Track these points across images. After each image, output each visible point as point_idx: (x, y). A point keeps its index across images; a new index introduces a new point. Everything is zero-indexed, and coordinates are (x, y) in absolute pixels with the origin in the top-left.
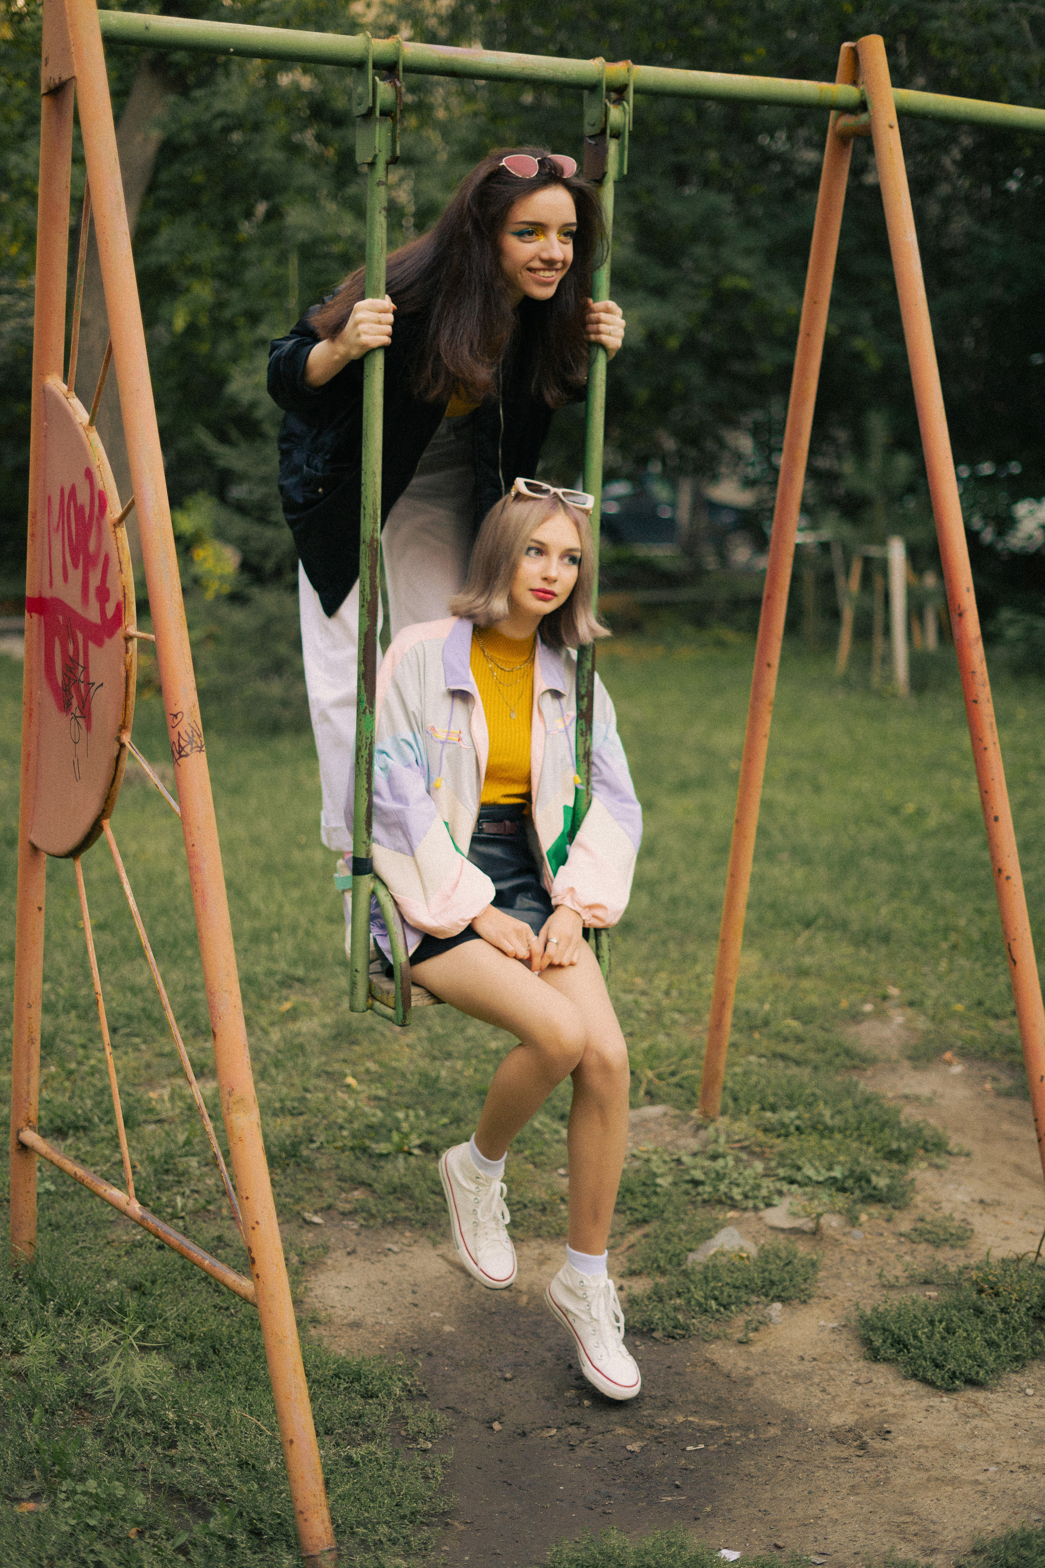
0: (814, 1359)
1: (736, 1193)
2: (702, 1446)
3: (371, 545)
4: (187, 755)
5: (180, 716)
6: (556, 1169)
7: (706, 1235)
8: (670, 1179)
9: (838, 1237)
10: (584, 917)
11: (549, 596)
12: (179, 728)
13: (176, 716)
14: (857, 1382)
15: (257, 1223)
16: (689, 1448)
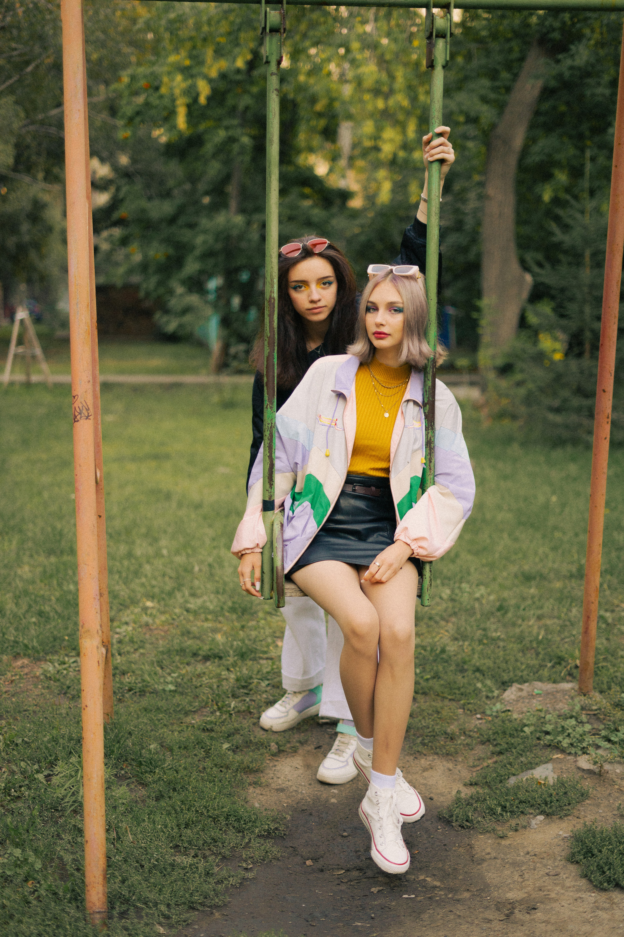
0: (535, 855)
1: (565, 743)
2: (413, 896)
3: (270, 301)
4: (78, 421)
5: (76, 397)
6: (476, 714)
7: (531, 766)
8: (532, 728)
9: (615, 779)
10: (413, 548)
11: (383, 336)
12: (76, 405)
13: (74, 397)
14: (548, 874)
15: (86, 706)
16: (404, 896)
